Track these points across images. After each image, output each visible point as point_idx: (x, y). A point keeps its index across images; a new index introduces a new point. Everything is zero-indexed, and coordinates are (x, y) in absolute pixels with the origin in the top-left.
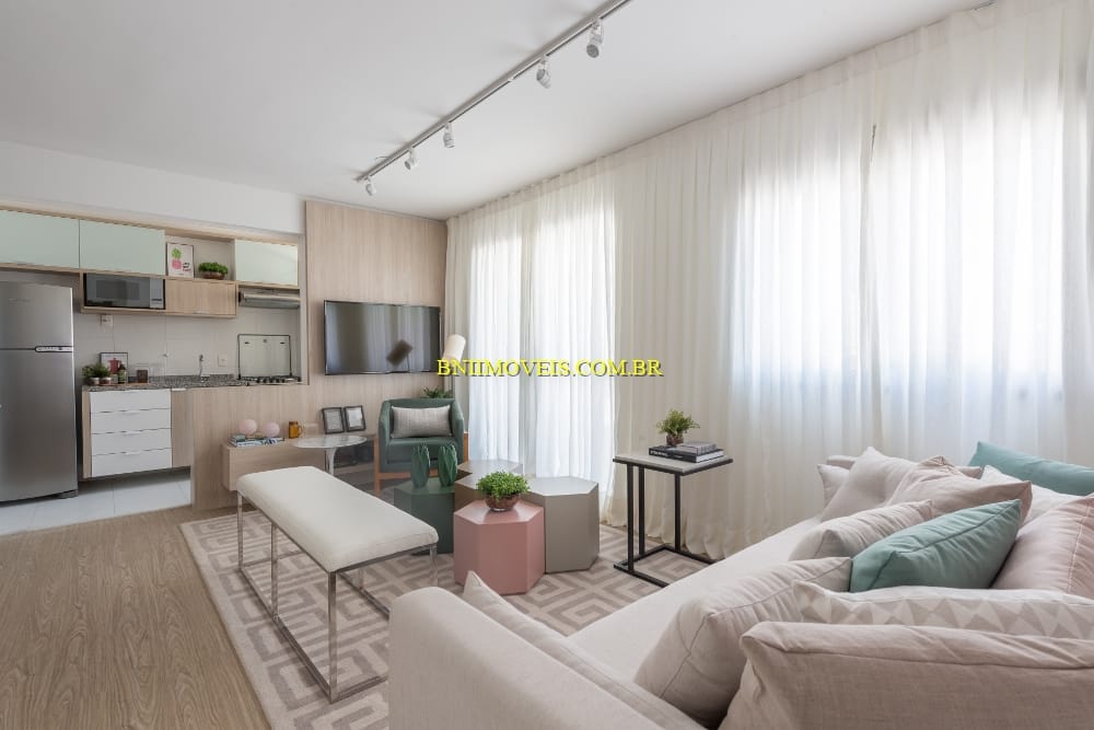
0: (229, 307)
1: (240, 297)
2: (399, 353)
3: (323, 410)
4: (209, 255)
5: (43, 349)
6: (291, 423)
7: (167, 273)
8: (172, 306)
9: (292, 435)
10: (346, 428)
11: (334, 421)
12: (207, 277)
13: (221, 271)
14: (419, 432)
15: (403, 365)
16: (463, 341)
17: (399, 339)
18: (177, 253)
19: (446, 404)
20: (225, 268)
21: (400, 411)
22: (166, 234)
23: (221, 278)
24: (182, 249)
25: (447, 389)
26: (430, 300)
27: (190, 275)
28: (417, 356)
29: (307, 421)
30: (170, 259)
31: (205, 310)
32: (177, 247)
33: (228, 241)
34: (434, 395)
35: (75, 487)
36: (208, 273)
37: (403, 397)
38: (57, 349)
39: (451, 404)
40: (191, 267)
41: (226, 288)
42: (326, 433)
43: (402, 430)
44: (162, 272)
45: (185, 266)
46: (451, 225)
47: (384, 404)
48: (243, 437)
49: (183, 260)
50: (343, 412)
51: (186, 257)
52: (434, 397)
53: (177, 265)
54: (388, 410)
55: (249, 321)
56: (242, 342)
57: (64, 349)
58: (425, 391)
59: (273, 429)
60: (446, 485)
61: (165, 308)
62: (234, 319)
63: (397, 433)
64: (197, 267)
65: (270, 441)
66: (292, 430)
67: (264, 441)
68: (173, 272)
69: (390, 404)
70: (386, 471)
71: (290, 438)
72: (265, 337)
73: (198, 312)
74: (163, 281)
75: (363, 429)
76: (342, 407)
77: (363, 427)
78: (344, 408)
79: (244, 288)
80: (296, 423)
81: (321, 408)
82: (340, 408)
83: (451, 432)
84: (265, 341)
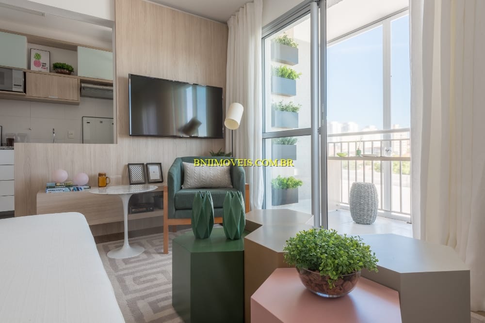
0: (74, 96)
1: (81, 88)
3: (129, 164)
4: (61, 58)
6: (100, 175)
7: (29, 67)
8: (31, 92)
9: (100, 184)
10: (147, 180)
11: (137, 173)
12: (57, 72)
13: (67, 69)
14: (205, 184)
18: (38, 56)
20: (71, 67)
23: (69, 74)
24: (42, 54)
26: (215, 82)
27: (46, 71)
29: (114, 172)
30: (33, 60)
31: (54, 96)
32: (39, 52)
33: (72, 48)
36: (59, 70)
37: (193, 156)
40: (48, 66)
41: (71, 80)
42: (131, 184)
44: (24, 66)
45: (44, 65)
47: (177, 159)
49: (42, 61)
50: (145, 167)
51: (44, 59)
53: (37, 64)
54: (179, 165)
56: (85, 122)
58: (211, 153)
59: (84, 178)
60: (233, 238)
61: (25, 91)
62: (77, 104)
63: (187, 186)
64: (52, 66)
65: (77, 188)
66: (101, 180)
67: (72, 188)
68: (33, 68)
69: (181, 161)
70: (174, 217)
71: (99, 187)
72: (101, 120)
73: (50, 97)
74: (25, 73)
75: (162, 182)
76: (145, 163)
77: (161, 180)
78: (147, 164)
79: (83, 81)
80: (105, 175)
81: (127, 164)
82: (143, 164)
83: (232, 185)
84: (101, 122)
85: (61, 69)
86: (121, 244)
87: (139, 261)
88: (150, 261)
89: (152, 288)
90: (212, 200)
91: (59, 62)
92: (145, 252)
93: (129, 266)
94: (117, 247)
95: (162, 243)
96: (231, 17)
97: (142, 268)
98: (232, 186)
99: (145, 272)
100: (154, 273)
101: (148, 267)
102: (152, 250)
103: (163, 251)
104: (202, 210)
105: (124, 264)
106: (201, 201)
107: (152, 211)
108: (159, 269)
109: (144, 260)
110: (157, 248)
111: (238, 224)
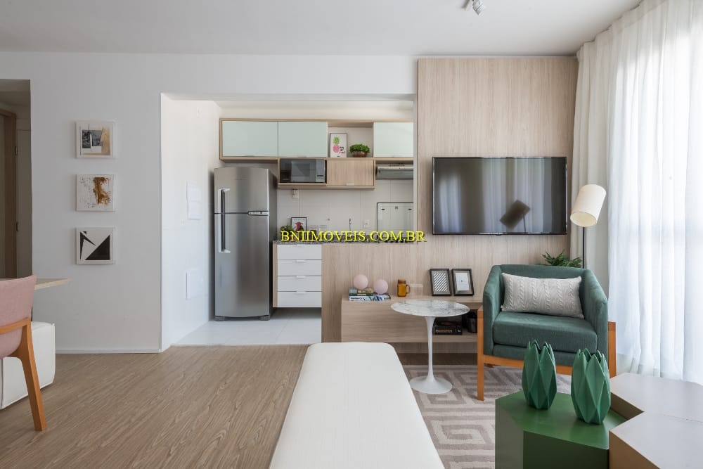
0: (368, 180)
1: (377, 171)
2: (514, 214)
3: (431, 270)
4: (357, 139)
5: (252, 213)
6: (400, 282)
7: (329, 156)
8: (332, 182)
9: (400, 293)
10: (453, 292)
11: (441, 284)
12: (354, 156)
13: (364, 151)
14: (538, 308)
15: (519, 227)
16: (604, 193)
17: (516, 199)
18: (337, 140)
19: (574, 275)
20: (367, 147)
21: (512, 279)
22: (329, 126)
23: (365, 156)
24: (340, 137)
25: (574, 256)
26: (554, 150)
27: (344, 156)
28: (537, 217)
29: (415, 282)
30: (332, 145)
31: (352, 184)
32: (337, 136)
33: (368, 125)
34: (557, 262)
35: (268, 313)
36: (356, 153)
37: (518, 263)
38: (259, 213)
39: (584, 275)
40: (345, 150)
41: (367, 163)
42: (433, 295)
43: (514, 303)
44: (326, 155)
45: (342, 149)
46: (584, 56)
47: (494, 269)
48: (355, 291)
49: (340, 145)
50: (451, 274)
51: (342, 142)
52: (556, 265)
53: (336, 149)
54: (497, 278)
55: (386, 191)
56: (379, 209)
57: (263, 213)
58: (545, 256)
59: (383, 286)
60: (588, 421)
61: (326, 182)
62: (373, 189)
63: (508, 308)
64: (349, 149)
65: (377, 297)
66: (400, 289)
67: (372, 297)
68: (333, 155)
69: (500, 270)
70: (492, 354)
71: (399, 296)
72: (396, 205)
73: (348, 184)
74: (326, 161)
75: (472, 295)
76: (450, 269)
77: (471, 293)
78: (453, 270)
79: (379, 163)
80: (405, 282)
81: (429, 269)
82: (448, 270)
83: (583, 313)
84: (397, 208)
85: (359, 152)
86: (424, 371)
87: (447, 402)
88: (461, 406)
89: (467, 449)
90: (554, 359)
91: (354, 144)
92: (453, 390)
93: (435, 406)
94: (419, 375)
95: (476, 381)
96: (583, 45)
97: (452, 414)
98: (582, 316)
99: (456, 422)
100: (468, 427)
101: (459, 414)
102: (462, 389)
103: (476, 394)
104: (539, 371)
105: (429, 402)
106: (538, 357)
107: (461, 334)
108: (473, 422)
109: (452, 402)
110: (468, 387)
111: (597, 404)
